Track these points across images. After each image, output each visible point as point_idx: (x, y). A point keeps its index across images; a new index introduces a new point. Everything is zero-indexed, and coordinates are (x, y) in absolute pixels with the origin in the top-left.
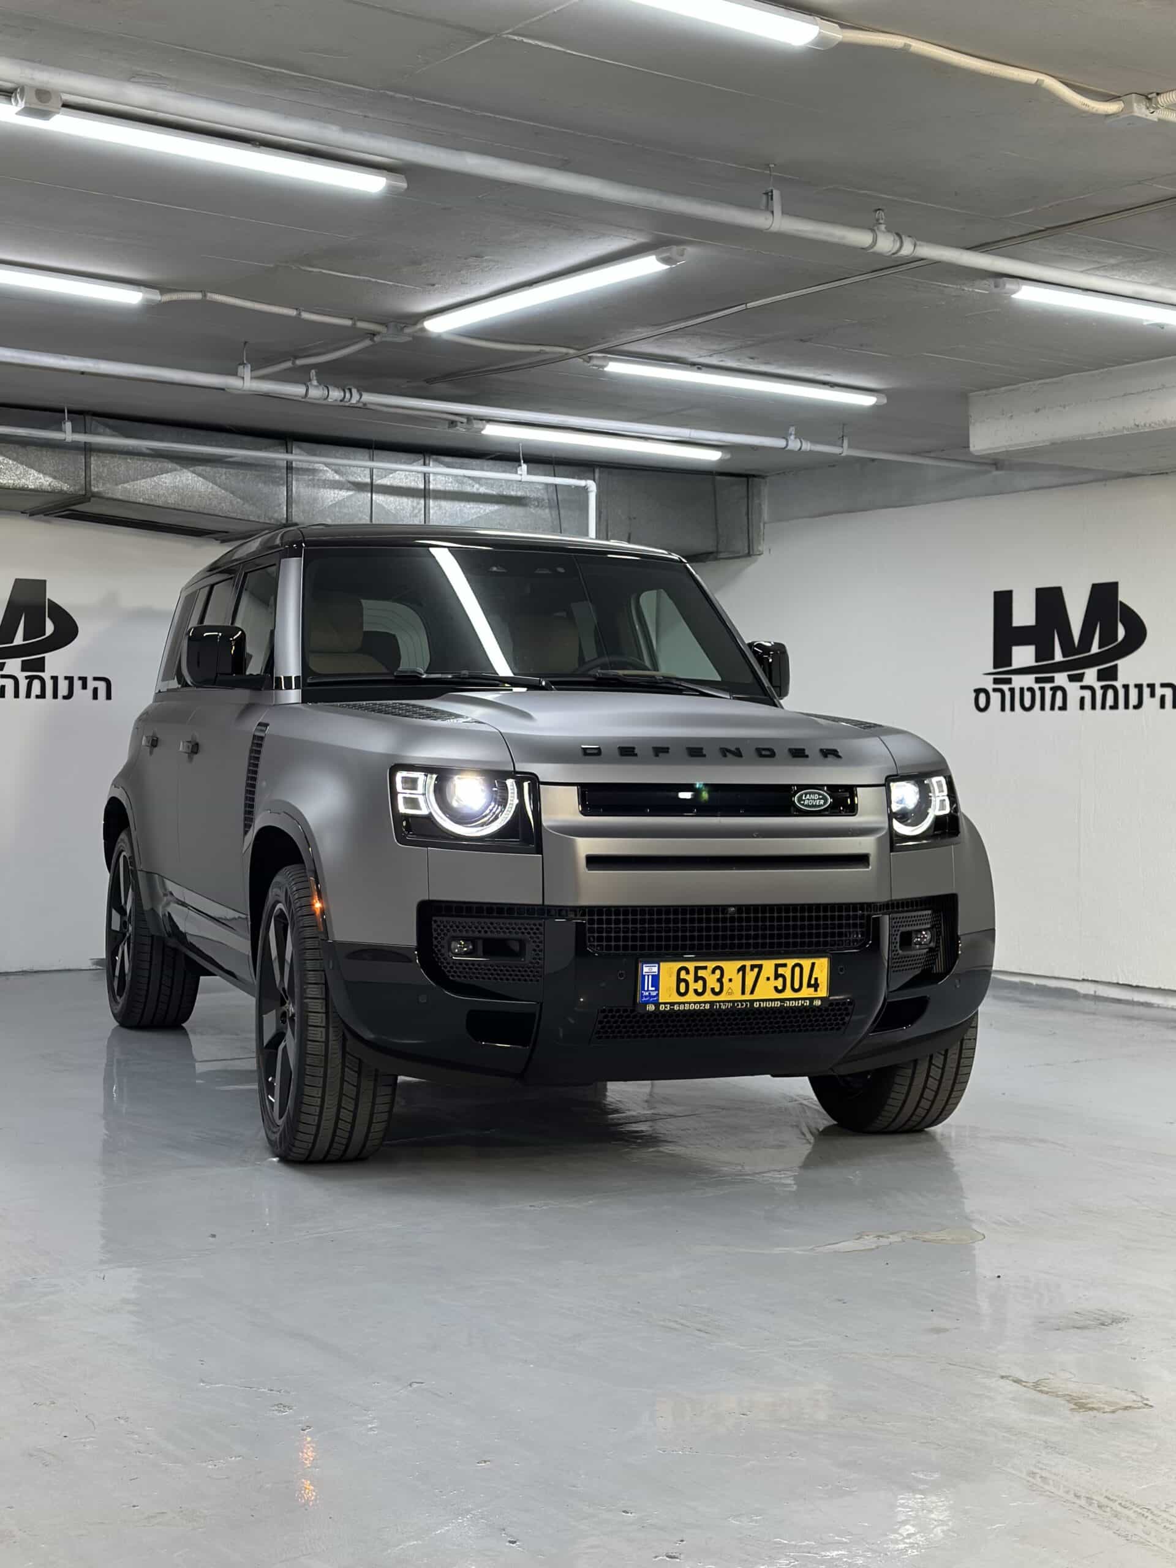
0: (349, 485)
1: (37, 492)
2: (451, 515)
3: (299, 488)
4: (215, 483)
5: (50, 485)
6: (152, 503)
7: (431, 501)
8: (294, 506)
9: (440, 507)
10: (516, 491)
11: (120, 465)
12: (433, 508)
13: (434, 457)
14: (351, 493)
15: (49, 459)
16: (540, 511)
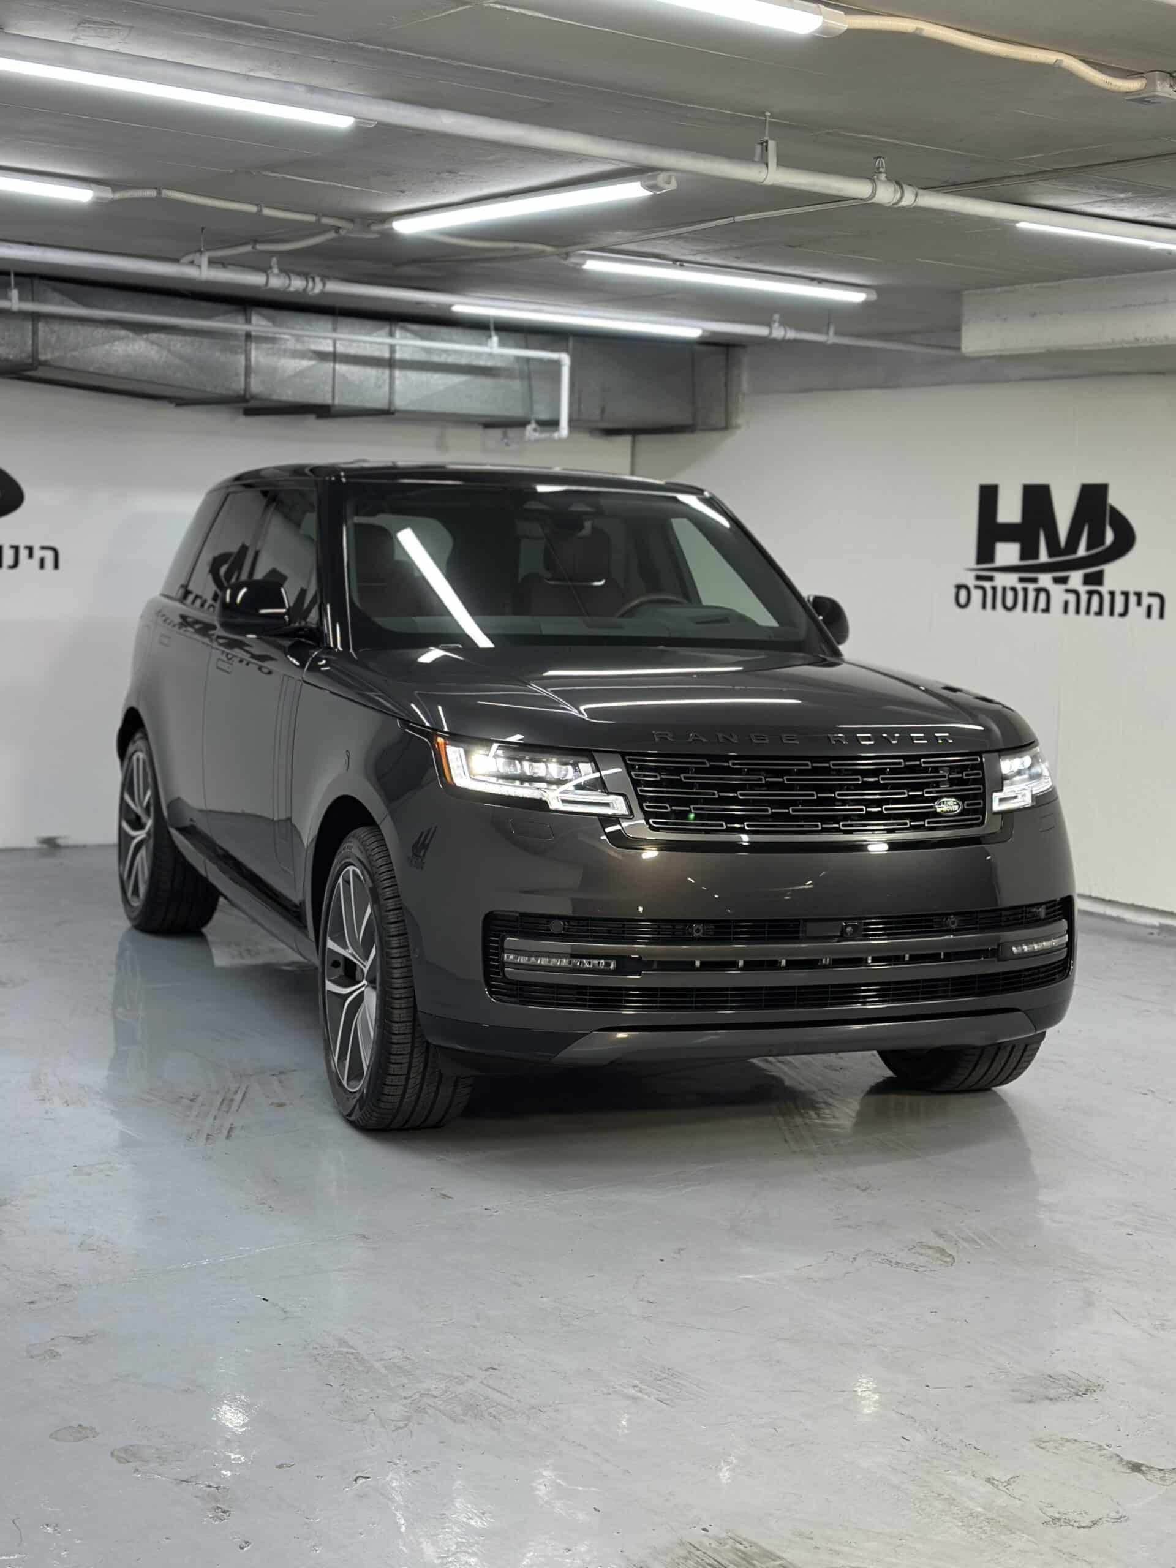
0: (310, 354)
2: (417, 386)
3: (258, 355)
4: (169, 351)
6: (103, 373)
7: (397, 373)
8: (253, 376)
9: (406, 378)
10: (487, 362)
11: (70, 332)
12: (399, 380)
13: (401, 324)
14: (312, 363)
16: (511, 383)
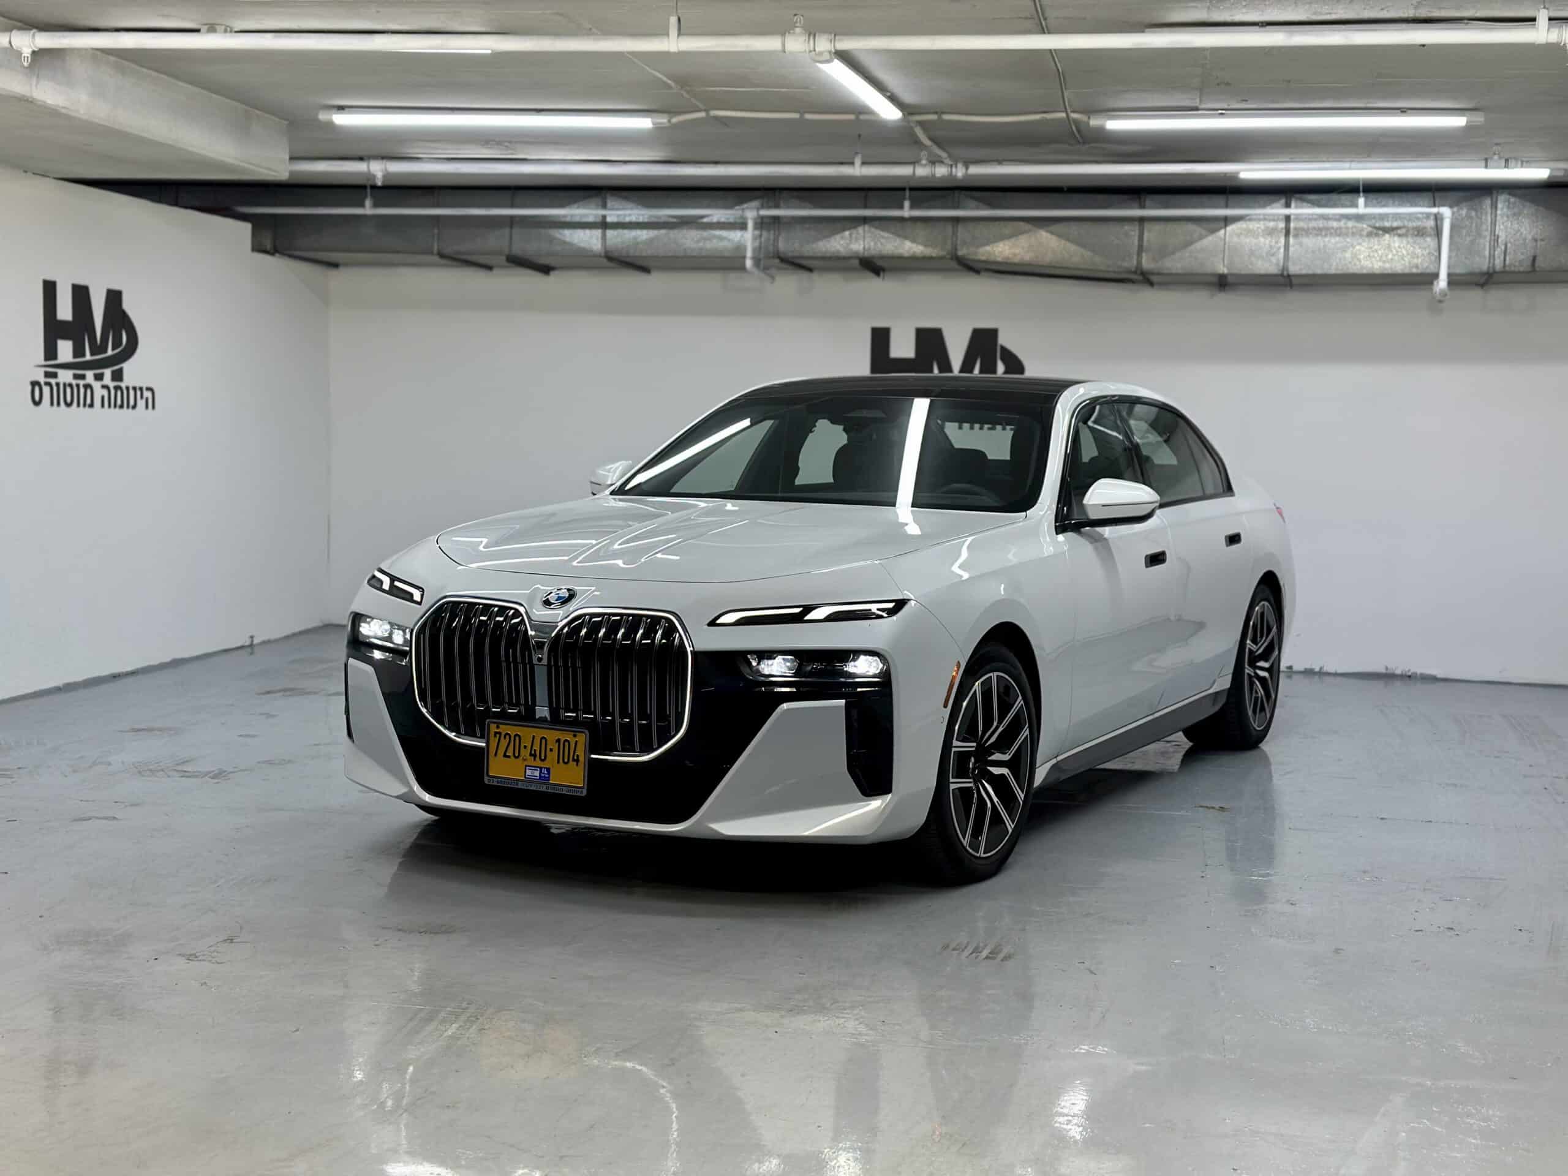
1: (914, 258)
2: (1313, 252)
3: (1151, 234)
4: (1068, 240)
5: (922, 252)
6: (1009, 261)
7: (1291, 240)
8: (1144, 255)
9: (1301, 244)
10: (1392, 221)
11: (981, 230)
12: (1293, 246)
13: (1298, 196)
15: (921, 231)
16: (1419, 240)
